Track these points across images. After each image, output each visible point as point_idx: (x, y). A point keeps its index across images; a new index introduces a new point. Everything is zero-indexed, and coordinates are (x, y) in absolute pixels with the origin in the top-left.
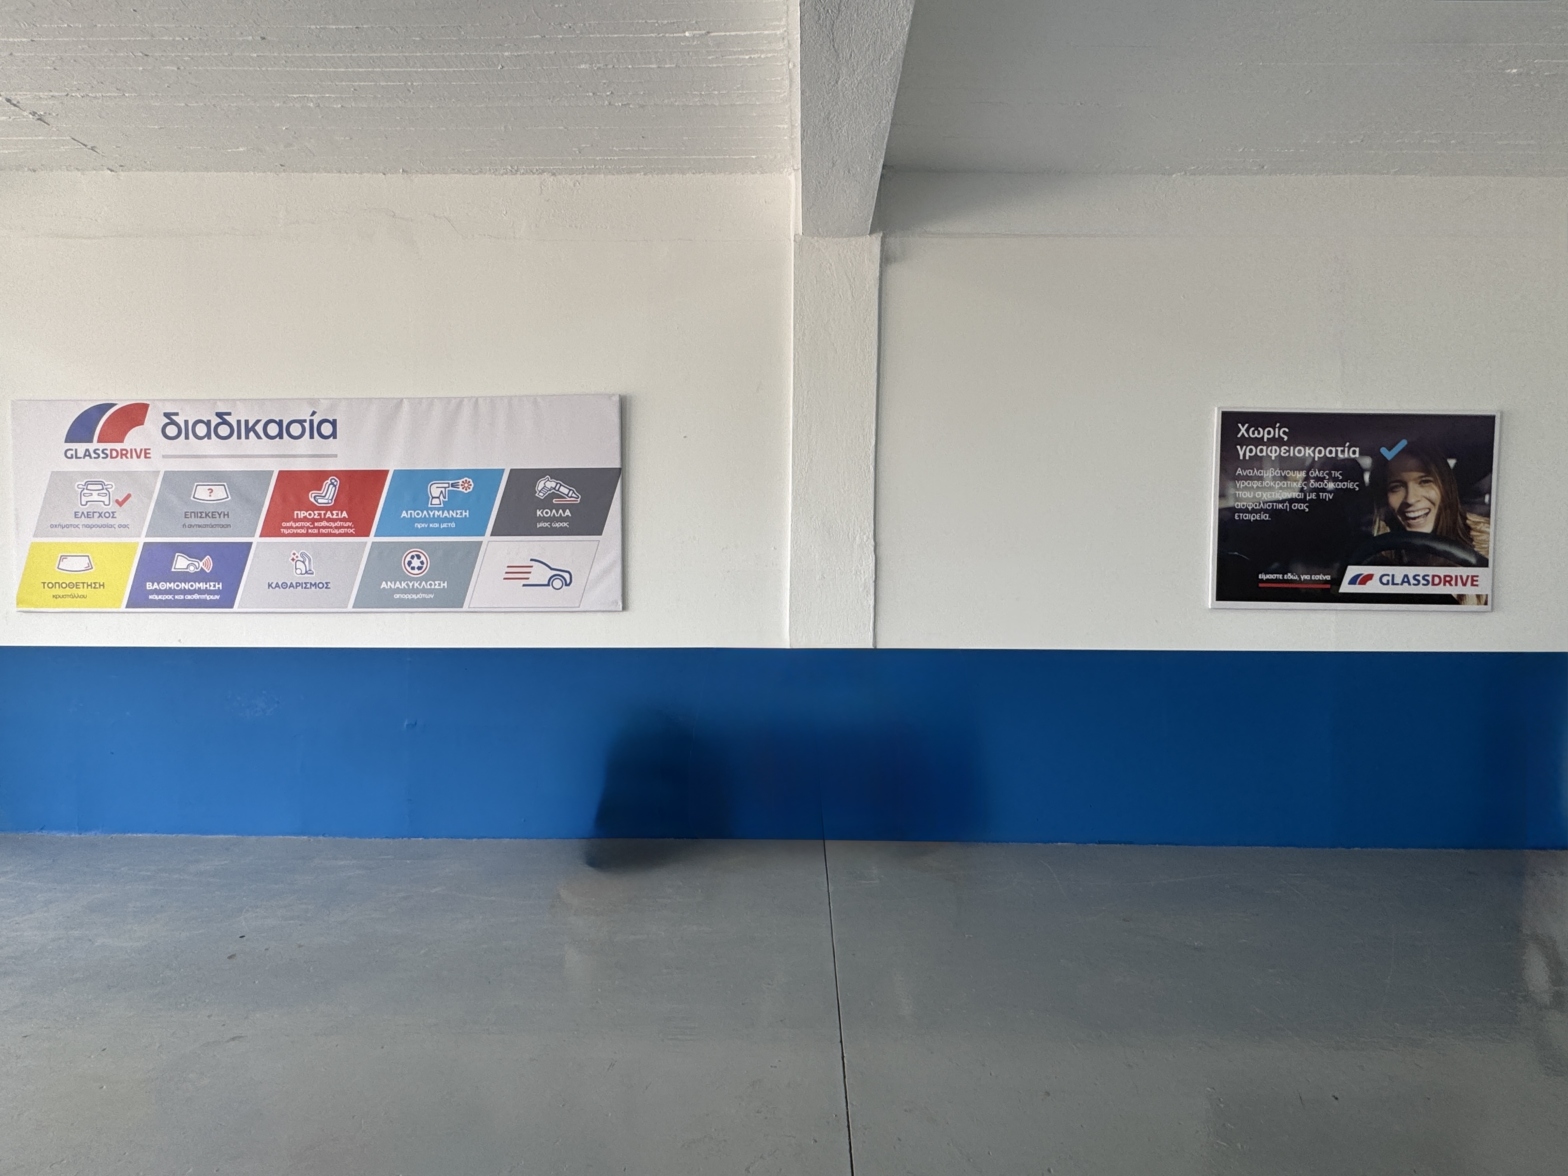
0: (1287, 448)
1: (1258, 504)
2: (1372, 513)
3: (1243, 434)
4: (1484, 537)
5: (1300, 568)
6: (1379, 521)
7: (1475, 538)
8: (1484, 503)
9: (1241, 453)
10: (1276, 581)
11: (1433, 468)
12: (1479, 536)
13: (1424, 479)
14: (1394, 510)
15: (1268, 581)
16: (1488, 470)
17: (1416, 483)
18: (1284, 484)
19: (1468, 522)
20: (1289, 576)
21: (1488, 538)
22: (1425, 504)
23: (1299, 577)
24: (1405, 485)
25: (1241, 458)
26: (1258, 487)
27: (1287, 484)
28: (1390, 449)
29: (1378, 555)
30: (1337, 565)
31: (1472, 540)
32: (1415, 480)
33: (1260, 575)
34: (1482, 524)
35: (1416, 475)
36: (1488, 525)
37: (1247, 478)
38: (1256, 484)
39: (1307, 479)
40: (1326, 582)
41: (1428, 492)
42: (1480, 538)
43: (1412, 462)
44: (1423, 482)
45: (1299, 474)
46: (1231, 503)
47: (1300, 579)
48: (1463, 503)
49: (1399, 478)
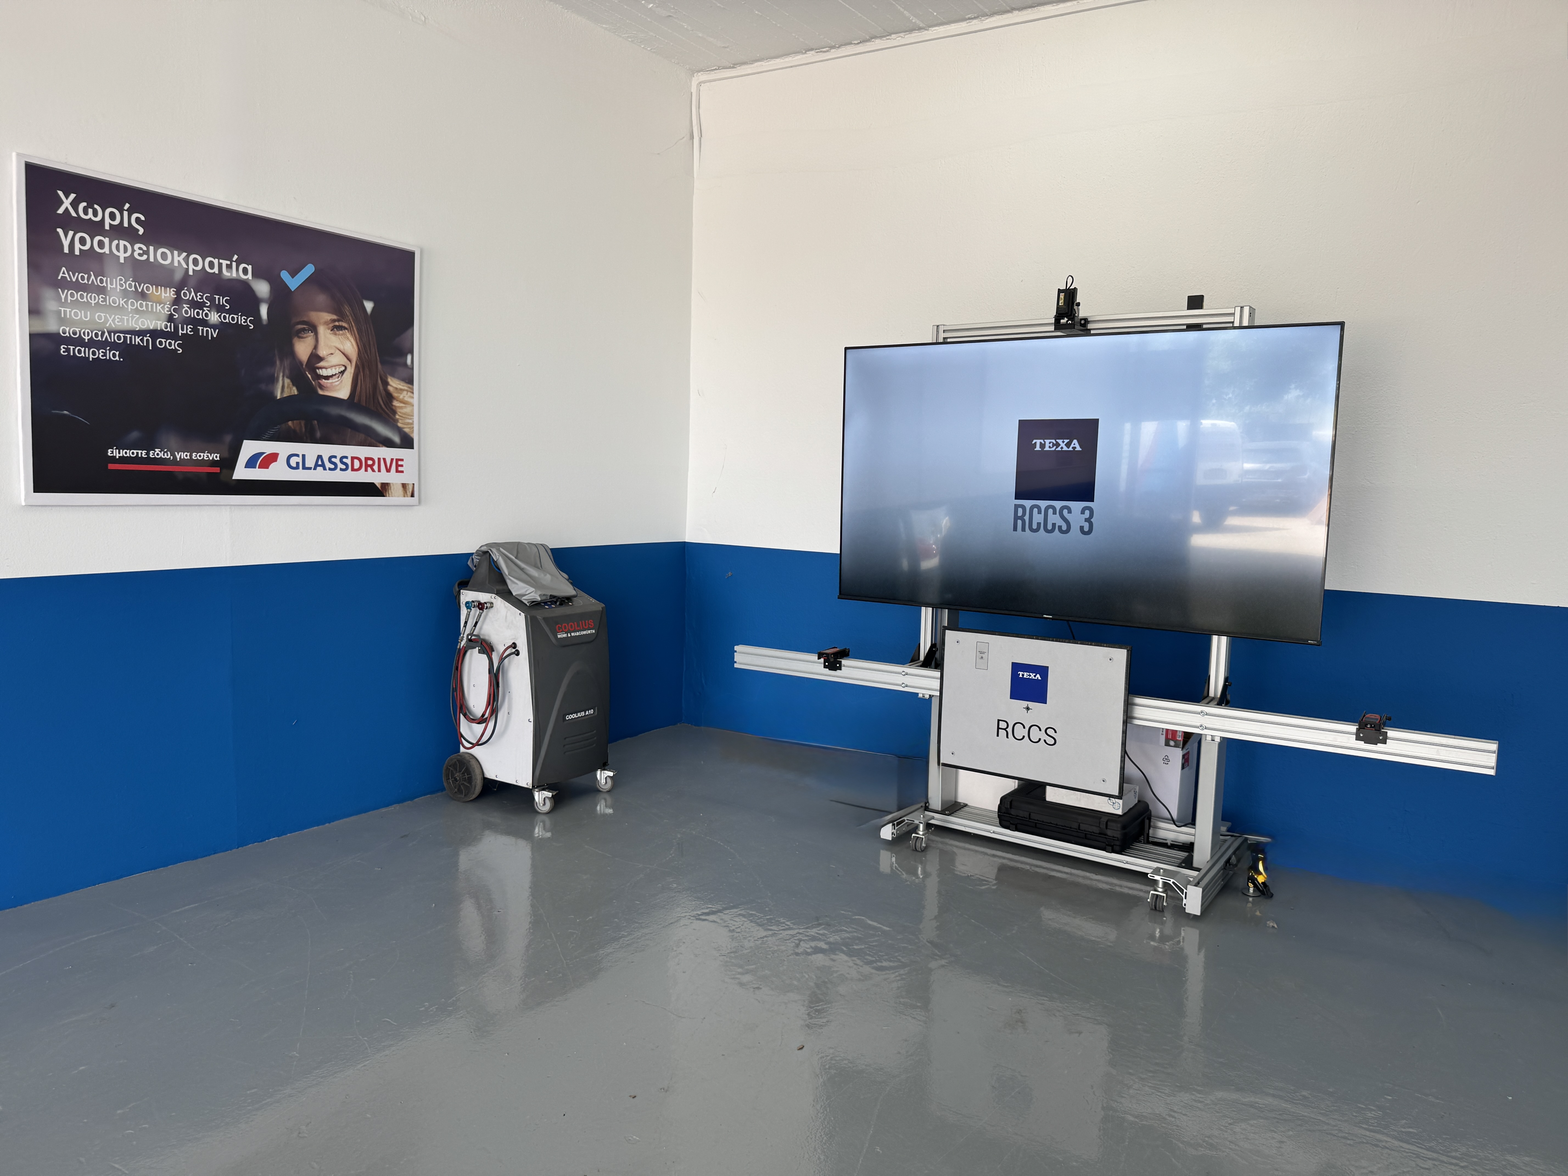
0: (145, 248)
1: (100, 333)
2: (273, 364)
3: (67, 209)
4: (407, 410)
5: (173, 441)
6: (283, 376)
7: (398, 410)
8: (405, 364)
9: (66, 243)
10: (137, 460)
11: (347, 310)
12: (401, 408)
13: (337, 324)
14: (301, 363)
15: (123, 460)
16: (407, 321)
17: (329, 329)
18: (141, 305)
19: (390, 388)
20: (157, 453)
21: (412, 411)
22: (338, 359)
23: (173, 454)
24: (314, 329)
25: (66, 250)
26: (97, 304)
27: (147, 305)
28: (293, 274)
29: (283, 426)
30: (228, 438)
31: (394, 412)
32: (326, 323)
33: (110, 451)
34: (405, 392)
35: (328, 316)
36: (411, 395)
37: (78, 287)
38: (93, 299)
39: (177, 301)
40: (213, 463)
41: (342, 343)
42: (404, 410)
43: (321, 298)
44: (336, 329)
45: (166, 293)
46: (51, 326)
47: (175, 457)
48: (383, 363)
49: (305, 319)
